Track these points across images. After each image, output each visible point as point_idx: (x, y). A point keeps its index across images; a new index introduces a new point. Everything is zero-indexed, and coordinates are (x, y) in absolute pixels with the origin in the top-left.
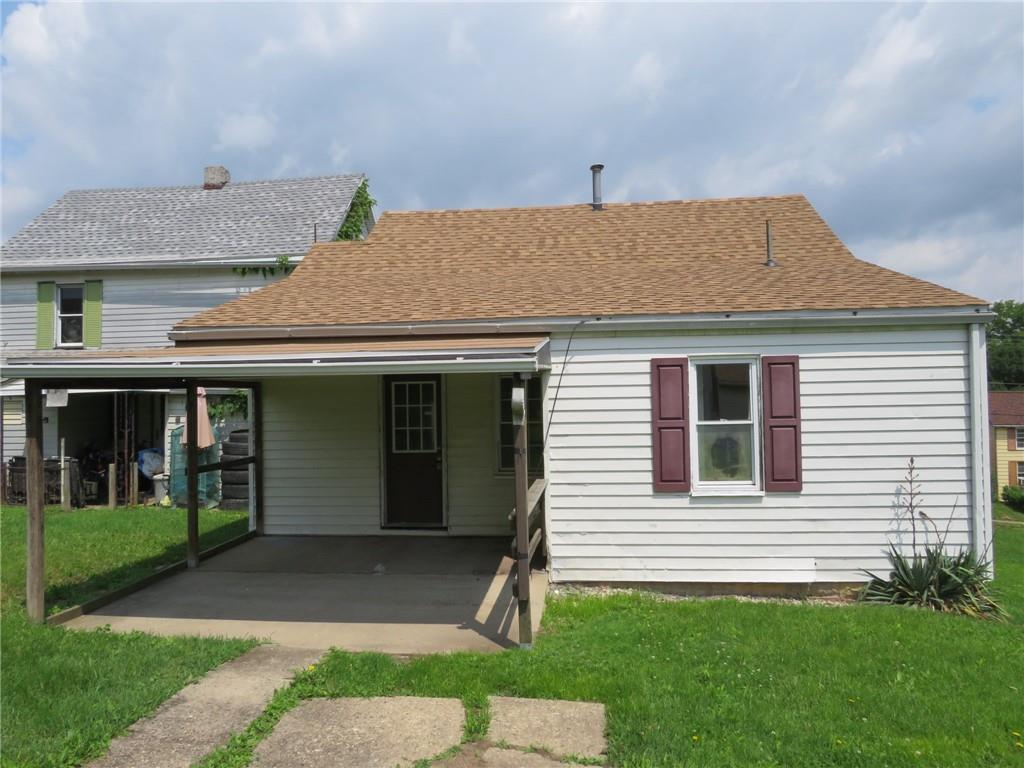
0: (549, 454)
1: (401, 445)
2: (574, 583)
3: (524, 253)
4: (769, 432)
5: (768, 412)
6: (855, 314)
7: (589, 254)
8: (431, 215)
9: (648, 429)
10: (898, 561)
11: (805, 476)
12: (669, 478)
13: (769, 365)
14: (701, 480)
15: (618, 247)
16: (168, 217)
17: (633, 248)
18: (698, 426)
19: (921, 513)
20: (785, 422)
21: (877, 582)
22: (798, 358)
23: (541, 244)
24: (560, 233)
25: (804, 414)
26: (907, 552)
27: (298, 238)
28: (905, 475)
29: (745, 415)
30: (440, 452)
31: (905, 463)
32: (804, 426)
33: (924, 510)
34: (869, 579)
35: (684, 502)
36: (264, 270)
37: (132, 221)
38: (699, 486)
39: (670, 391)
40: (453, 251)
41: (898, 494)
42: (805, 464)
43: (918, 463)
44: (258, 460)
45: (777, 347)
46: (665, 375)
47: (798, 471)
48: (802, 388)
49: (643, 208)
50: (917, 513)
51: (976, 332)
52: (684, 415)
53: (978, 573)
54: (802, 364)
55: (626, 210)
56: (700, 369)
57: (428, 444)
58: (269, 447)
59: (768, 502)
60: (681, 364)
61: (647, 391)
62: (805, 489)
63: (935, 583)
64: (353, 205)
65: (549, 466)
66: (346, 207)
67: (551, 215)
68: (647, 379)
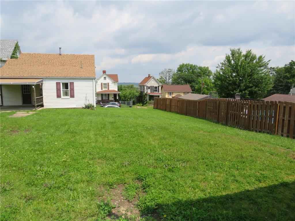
1: (25, 93)
3: (46, 63)
4: (71, 91)
5: (70, 89)
6: (80, 77)
7: (56, 64)
8: (30, 54)
9: (56, 90)
11: (75, 96)
12: (59, 96)
13: (70, 83)
15: (61, 63)
17: (63, 63)
18: (63, 90)
20: (72, 90)
21: (83, 108)
23: (49, 62)
24: (53, 60)
25: (75, 89)
26: (86, 104)
28: (86, 96)
29: (68, 89)
30: (31, 94)
32: (75, 90)
35: (61, 99)
38: (62, 97)
39: (58, 86)
40: (34, 62)
41: (85, 98)
42: (75, 94)
43: (87, 94)
44: (1, 95)
45: (71, 81)
46: (58, 84)
47: (74, 95)
48: (74, 86)
49: (68, 55)
50: (87, 100)
51: (94, 80)
52: (60, 89)
53: (94, 106)
54: (74, 83)
55: (65, 55)
56: (63, 84)
57: (29, 93)
58: (3, 93)
59: (71, 99)
60: (60, 83)
61: (56, 86)
62: (75, 97)
63: (88, 107)
64: (15, 48)
65: (43, 95)
66: (13, 48)
67: (52, 56)
68: (56, 84)
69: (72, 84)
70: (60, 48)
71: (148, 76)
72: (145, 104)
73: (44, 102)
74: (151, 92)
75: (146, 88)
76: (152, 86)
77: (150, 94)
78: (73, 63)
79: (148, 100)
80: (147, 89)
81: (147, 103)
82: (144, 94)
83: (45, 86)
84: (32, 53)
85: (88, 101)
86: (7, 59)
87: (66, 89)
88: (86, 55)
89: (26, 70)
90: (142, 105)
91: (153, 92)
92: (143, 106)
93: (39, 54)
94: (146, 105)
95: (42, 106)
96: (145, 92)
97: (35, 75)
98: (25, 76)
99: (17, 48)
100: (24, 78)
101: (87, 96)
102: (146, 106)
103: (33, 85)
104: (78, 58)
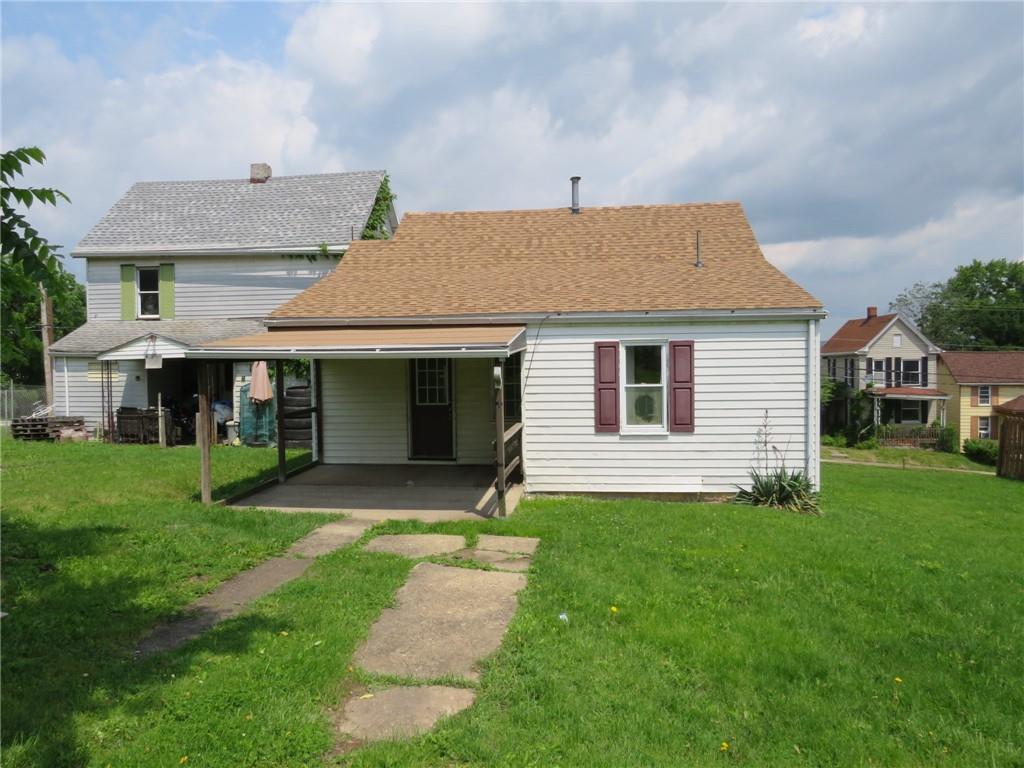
0: (525, 406)
1: (422, 399)
2: (541, 493)
3: (515, 252)
4: (673, 391)
5: (673, 378)
6: (733, 312)
7: (565, 254)
8: (443, 216)
9: (592, 389)
10: (756, 478)
11: (697, 422)
12: (606, 423)
13: (674, 346)
14: (628, 423)
15: (587, 248)
16: (223, 209)
17: (599, 249)
18: (627, 388)
19: (774, 447)
20: (684, 385)
21: (743, 493)
22: (693, 342)
23: (529, 245)
24: (544, 235)
25: (697, 380)
26: (763, 472)
27: (334, 230)
28: (761, 421)
29: (658, 379)
30: (451, 405)
31: (762, 413)
32: (697, 388)
33: (775, 445)
34: (738, 491)
35: (616, 438)
36: (308, 256)
37: (193, 212)
38: (625, 428)
39: (607, 364)
40: (460, 250)
41: (759, 434)
42: (697, 414)
43: (770, 413)
44: (317, 410)
45: (680, 335)
46: (604, 353)
47: (692, 418)
48: (697, 363)
49: (612, 213)
50: (769, 447)
51: (812, 326)
52: (616, 380)
53: (808, 486)
54: (697, 347)
55: (598, 214)
56: (628, 349)
57: (443, 400)
58: (326, 402)
59: (673, 438)
60: (615, 346)
61: (592, 364)
62: (697, 430)
63: (777, 492)
64: (377, 201)
65: (525, 414)
66: (372, 202)
67: (538, 218)
68: (591, 356)
69: (683, 351)
70: (575, 180)
72: (865, 438)
73: (526, 455)
74: (888, 385)
76: (894, 356)
77: (888, 396)
78: (648, 246)
79: (877, 421)
81: (870, 433)
83: (534, 365)
84: (452, 213)
85: (772, 456)
86: (346, 247)
90: (843, 440)
91: (898, 385)
93: (481, 213)
94: (868, 442)
95: (517, 476)
96: (863, 385)
97: (483, 305)
98: (436, 310)
99: (383, 199)
100: (431, 320)
103: (496, 362)
104: (665, 222)
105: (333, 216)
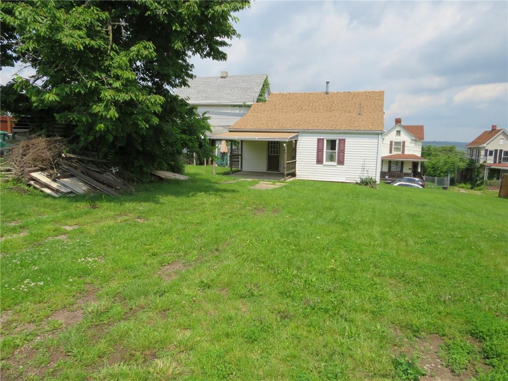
0: (297, 156)
1: (271, 153)
3: (304, 108)
4: (339, 153)
5: (339, 149)
6: (357, 131)
7: (319, 109)
8: (283, 94)
9: (316, 151)
10: (361, 178)
11: (345, 162)
12: (319, 161)
13: (340, 140)
14: (326, 161)
15: (327, 107)
17: (331, 108)
18: (326, 152)
19: (367, 170)
20: (342, 152)
21: (357, 183)
24: (315, 102)
25: (346, 150)
26: (363, 177)
27: (248, 97)
28: (363, 163)
29: (335, 150)
30: (279, 155)
32: (345, 152)
35: (322, 166)
36: (239, 106)
38: (325, 163)
39: (320, 144)
40: (287, 107)
41: (362, 166)
42: (345, 160)
43: (366, 160)
44: (241, 155)
45: (342, 137)
46: (320, 141)
47: (343, 161)
48: (346, 145)
49: (339, 94)
50: (365, 170)
51: (380, 136)
52: (323, 149)
53: (375, 182)
54: (346, 140)
55: (335, 94)
56: (327, 140)
57: (277, 153)
58: (243, 152)
59: (338, 166)
60: (323, 139)
61: (316, 144)
62: (345, 164)
63: (366, 183)
64: (263, 85)
65: (297, 158)
66: (261, 86)
67: (314, 96)
68: (316, 142)
69: (342, 141)
70: (328, 83)
71: (491, 130)
72: (478, 185)
73: (297, 169)
74: (495, 162)
75: (483, 153)
76: (499, 149)
77: (492, 167)
78: (347, 107)
79: (486, 178)
80: (486, 155)
81: (482, 183)
82: (478, 165)
83: (300, 144)
84: (286, 93)
85: (366, 172)
86: (252, 103)
87: (331, 150)
88: (369, 93)
89: (276, 120)
90: (469, 186)
91: (500, 162)
92: (472, 188)
93: (296, 93)
94: (480, 187)
95: (294, 175)
96: (481, 162)
97: (288, 126)
98: (274, 128)
99: (266, 85)
100: (272, 131)
101: (365, 163)
102: (480, 190)
103: (285, 142)
104: (356, 98)
105: (248, 91)
